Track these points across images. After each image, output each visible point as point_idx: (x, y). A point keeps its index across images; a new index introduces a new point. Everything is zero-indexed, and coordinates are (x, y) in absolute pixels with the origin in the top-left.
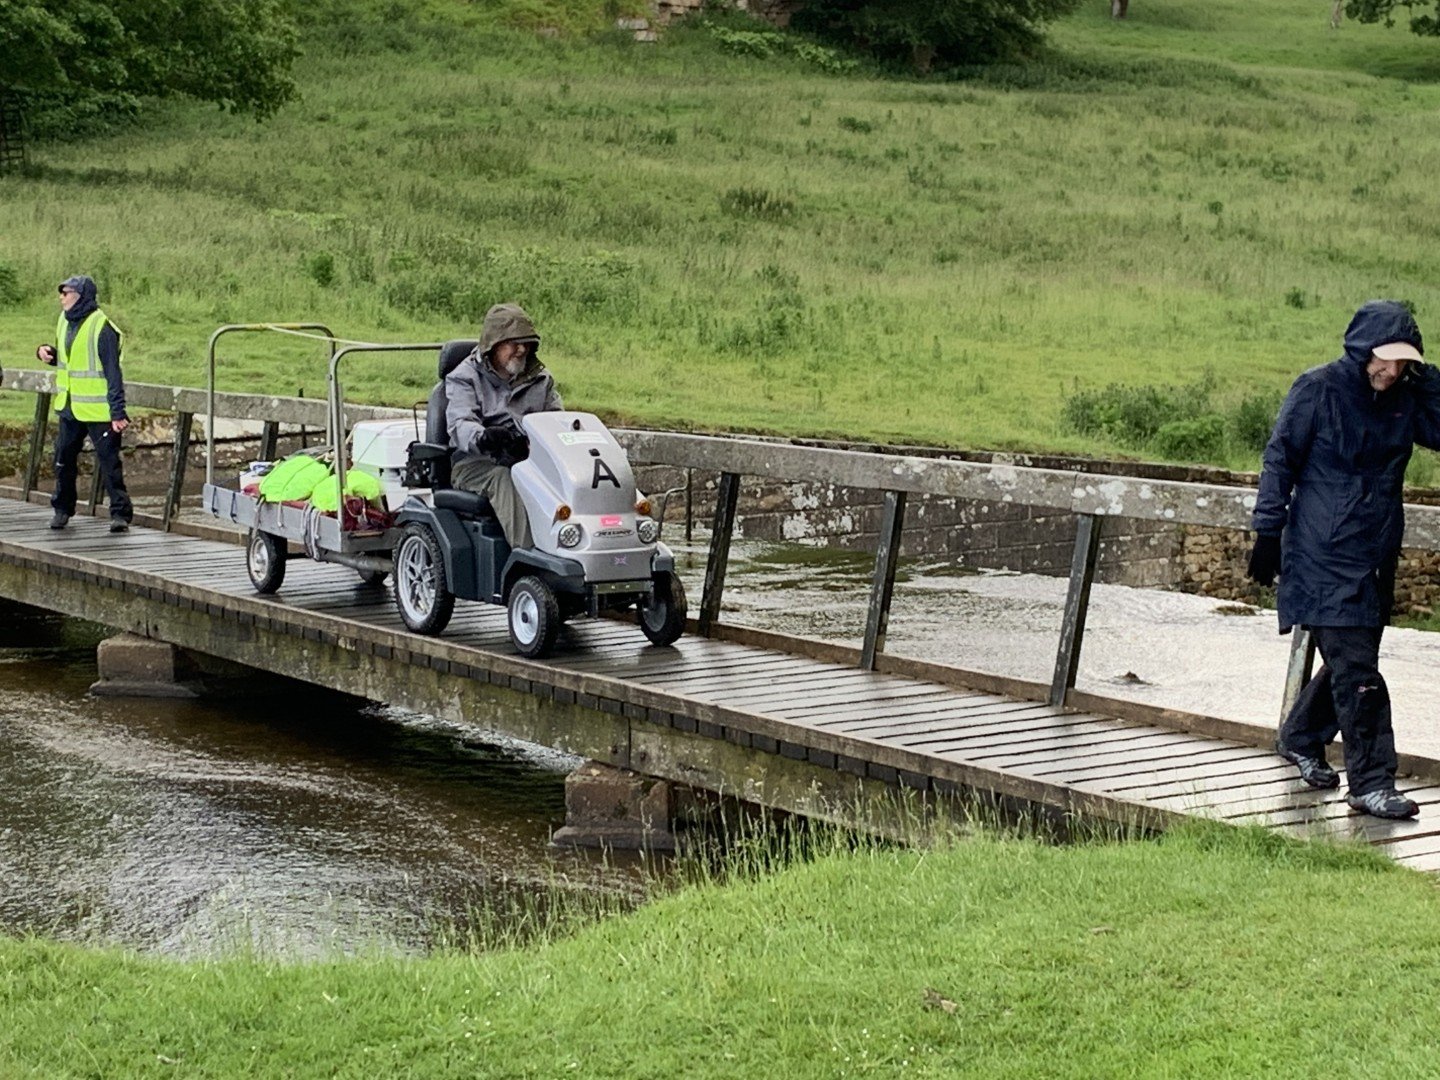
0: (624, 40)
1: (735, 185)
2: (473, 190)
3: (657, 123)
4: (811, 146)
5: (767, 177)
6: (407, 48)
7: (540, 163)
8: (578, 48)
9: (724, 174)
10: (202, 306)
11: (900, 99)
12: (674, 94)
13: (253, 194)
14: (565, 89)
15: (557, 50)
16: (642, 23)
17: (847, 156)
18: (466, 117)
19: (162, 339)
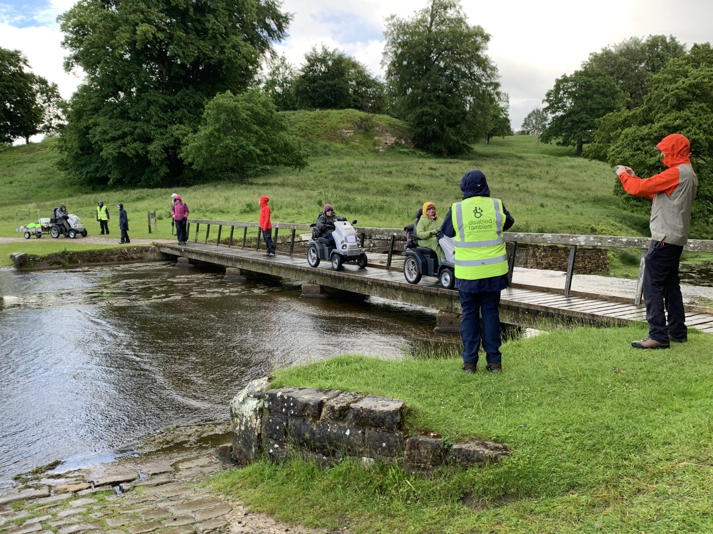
0: (377, 151)
1: (407, 183)
2: (347, 185)
3: (388, 170)
4: (423, 174)
5: (414, 181)
6: (329, 155)
7: (362, 179)
8: (367, 153)
9: (404, 181)
10: (294, 211)
11: (441, 163)
12: (390, 163)
13: (300, 187)
14: (366, 163)
15: (362, 154)
16: (381, 147)
17: (431, 176)
18: (344, 170)
19: (286, 219)
